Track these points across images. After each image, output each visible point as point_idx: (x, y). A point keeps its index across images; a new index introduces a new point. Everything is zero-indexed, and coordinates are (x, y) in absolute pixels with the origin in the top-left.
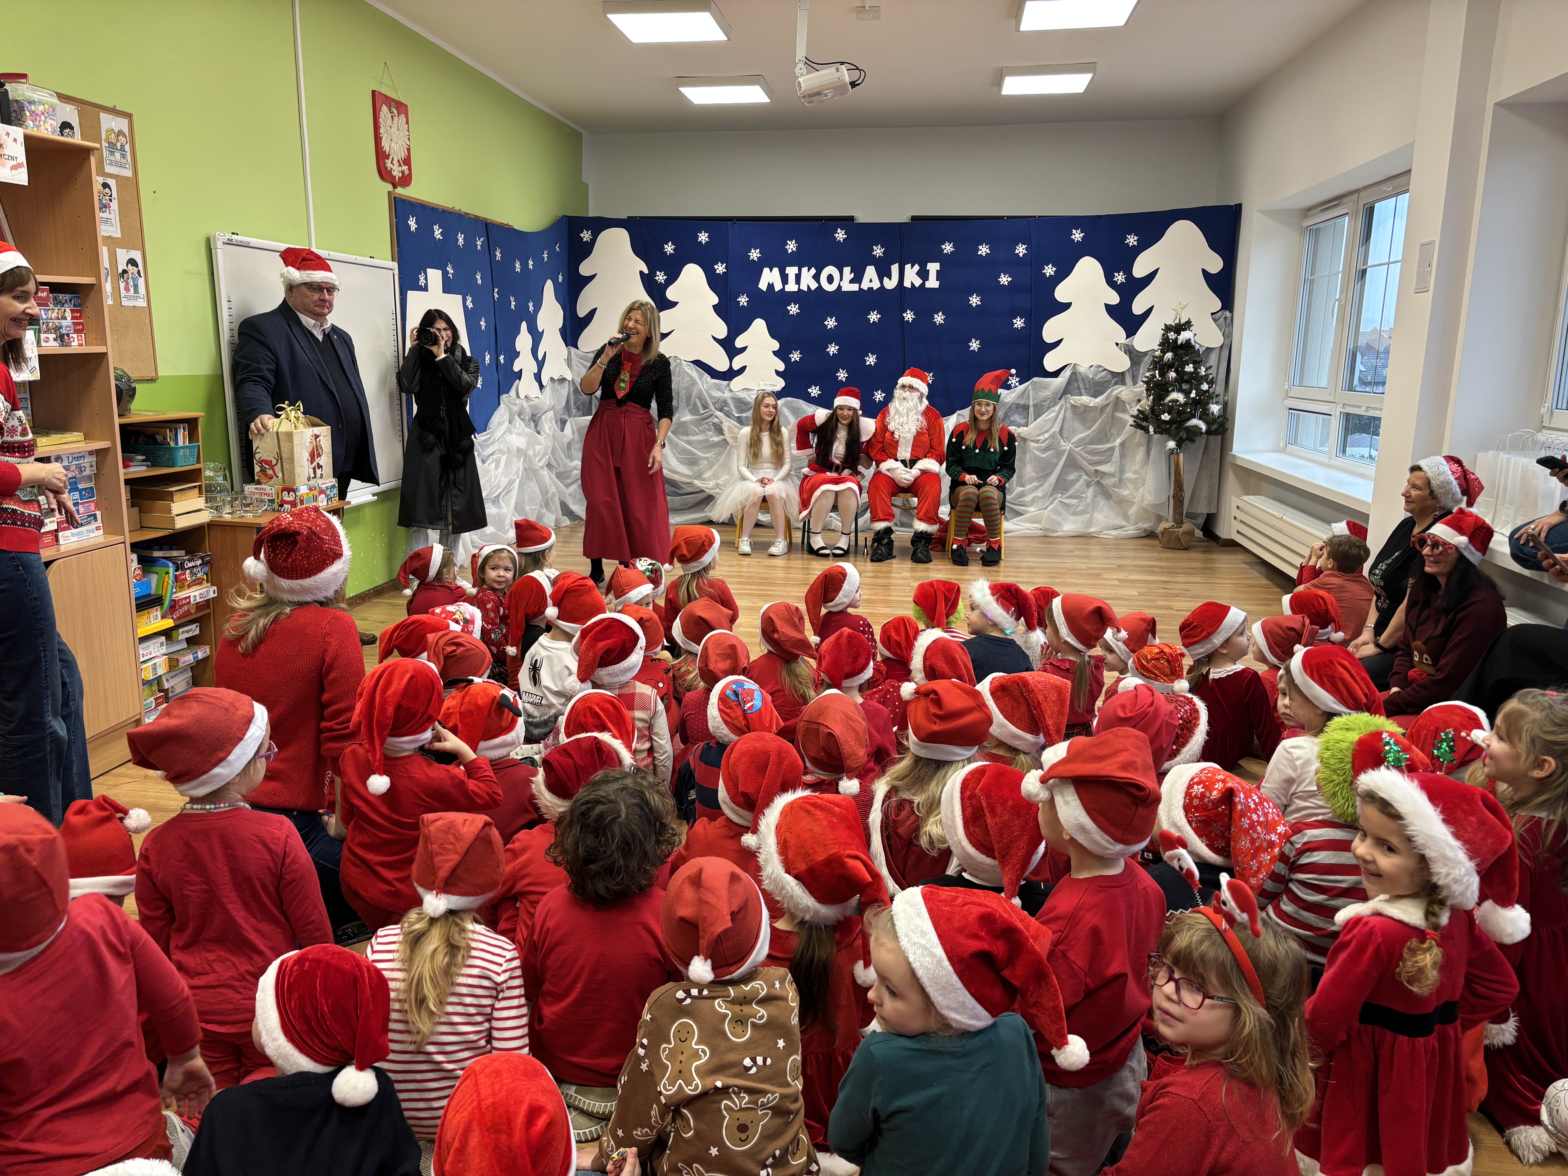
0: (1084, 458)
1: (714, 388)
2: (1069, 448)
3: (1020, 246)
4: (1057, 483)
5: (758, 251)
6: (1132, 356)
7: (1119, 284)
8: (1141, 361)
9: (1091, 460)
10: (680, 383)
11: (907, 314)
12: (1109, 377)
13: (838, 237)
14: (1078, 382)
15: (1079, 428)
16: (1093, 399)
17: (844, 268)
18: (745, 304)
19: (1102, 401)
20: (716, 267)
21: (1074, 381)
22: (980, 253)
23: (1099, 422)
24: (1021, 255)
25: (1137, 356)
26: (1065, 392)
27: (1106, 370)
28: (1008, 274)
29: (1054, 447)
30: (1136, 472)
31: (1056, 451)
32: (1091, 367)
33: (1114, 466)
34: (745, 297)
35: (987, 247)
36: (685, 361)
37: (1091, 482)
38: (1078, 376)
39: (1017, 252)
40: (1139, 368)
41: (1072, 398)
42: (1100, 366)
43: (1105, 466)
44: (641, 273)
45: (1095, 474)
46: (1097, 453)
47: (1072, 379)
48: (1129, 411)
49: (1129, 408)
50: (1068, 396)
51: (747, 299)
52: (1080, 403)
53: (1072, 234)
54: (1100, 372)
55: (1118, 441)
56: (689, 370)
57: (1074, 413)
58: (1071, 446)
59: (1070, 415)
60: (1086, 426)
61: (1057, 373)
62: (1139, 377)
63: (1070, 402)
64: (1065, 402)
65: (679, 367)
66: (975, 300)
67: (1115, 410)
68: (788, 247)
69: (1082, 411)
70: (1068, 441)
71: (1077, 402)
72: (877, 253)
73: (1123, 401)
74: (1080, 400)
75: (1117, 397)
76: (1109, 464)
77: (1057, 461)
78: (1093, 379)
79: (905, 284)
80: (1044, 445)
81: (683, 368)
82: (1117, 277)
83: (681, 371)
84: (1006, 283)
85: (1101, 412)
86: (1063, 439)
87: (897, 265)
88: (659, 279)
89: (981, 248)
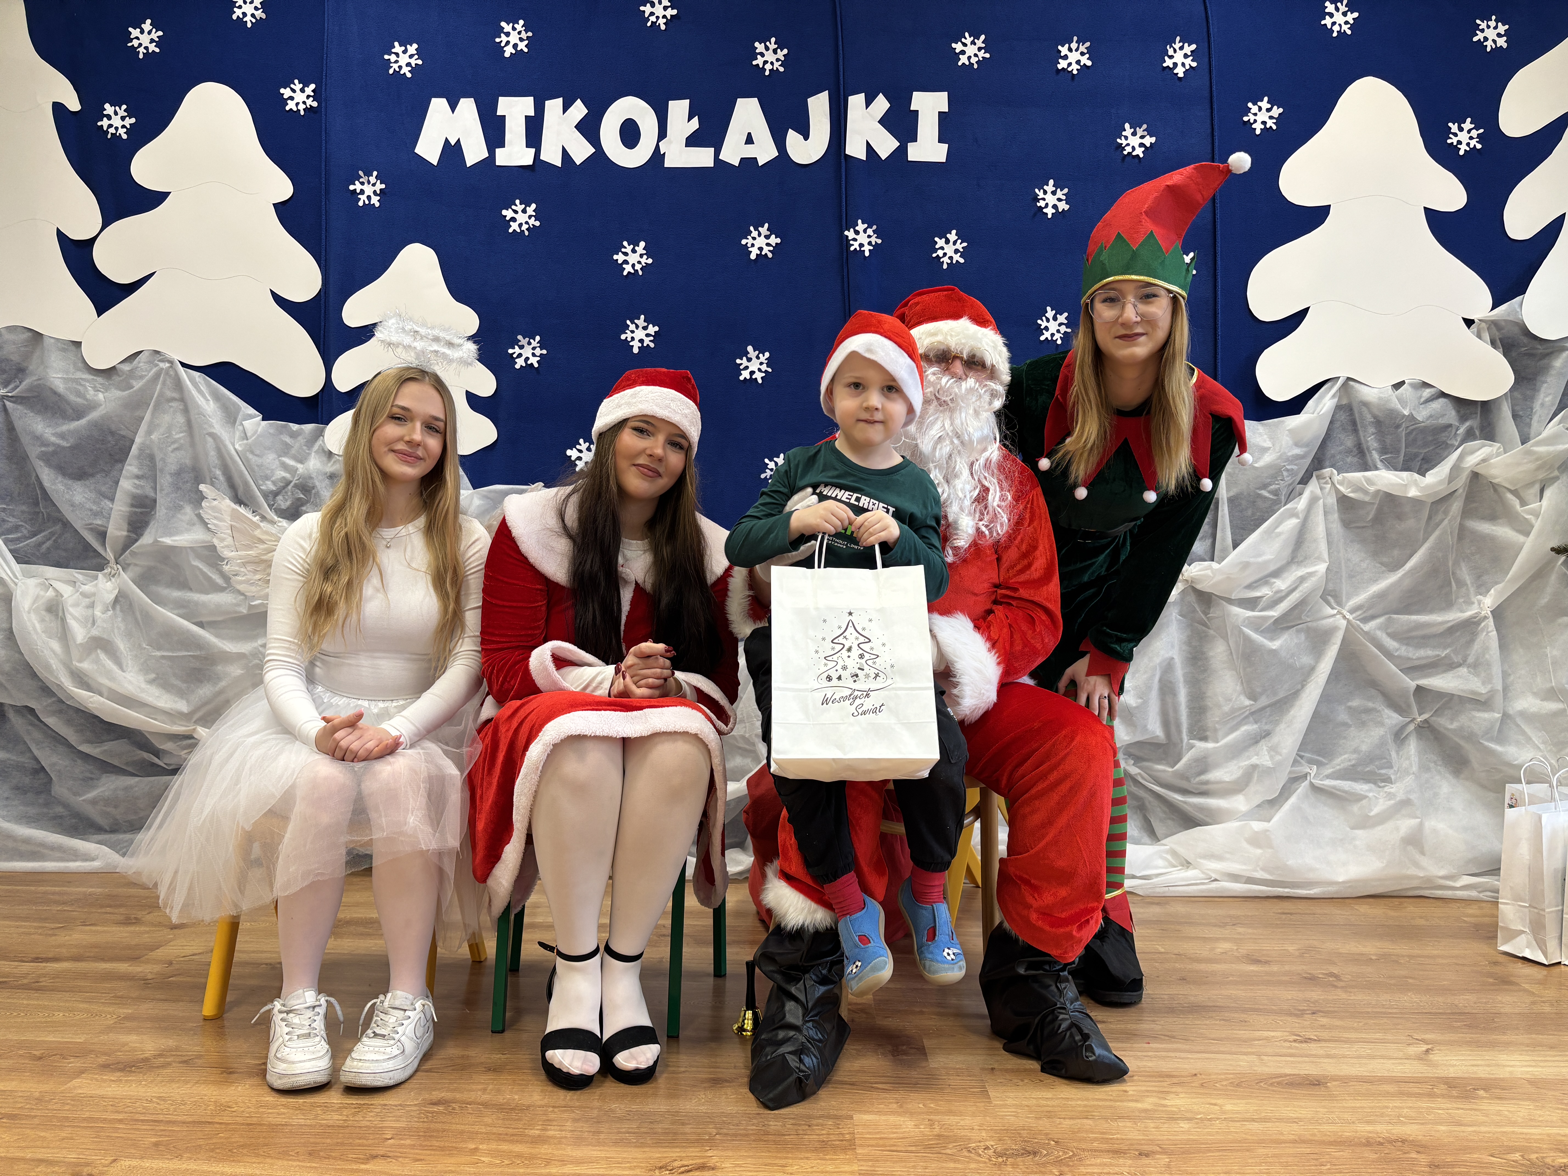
0: (1389, 654)
1: (269, 449)
2: (1345, 622)
3: (1177, 46)
4: (1310, 730)
5: (412, 49)
6: (1514, 354)
7: (1462, 153)
8: (1544, 370)
9: (1409, 659)
10: (162, 430)
11: (857, 233)
12: (1451, 416)
13: (652, 14)
14: (1355, 431)
15: (1364, 565)
16: (1416, 476)
17: (670, 102)
18: (375, 200)
19: (1440, 482)
20: (286, 92)
21: (1344, 429)
22: (1062, 64)
23: (1427, 545)
24: (1180, 71)
25: (1531, 355)
26: (1318, 463)
27: (1443, 395)
28: (1145, 126)
29: (1300, 618)
30: (1551, 694)
31: (1308, 631)
32: (1398, 386)
33: (1483, 674)
34: (373, 179)
35: (1083, 48)
36: (184, 365)
37: (1403, 727)
38: (1361, 413)
39: (1168, 63)
40: (1536, 390)
41: (1340, 477)
42: (1426, 385)
43: (1449, 675)
44: (58, 109)
45: (1418, 703)
46: (1424, 637)
47: (1337, 424)
48: (1517, 513)
49: (1518, 507)
50: (1327, 471)
51: (380, 186)
52: (1372, 489)
53: (1324, 14)
54: (1428, 401)
55: (1488, 602)
56: (194, 392)
57: (1347, 524)
58: (1348, 616)
59: (1337, 527)
60: (1385, 560)
61: (1296, 405)
62: (1535, 418)
63: (1337, 491)
64: (1321, 489)
65: (164, 383)
66: (1051, 199)
67: (1467, 513)
68: (504, 38)
69: (1370, 517)
70: (1340, 604)
71: (1359, 489)
72: (765, 62)
73: (1495, 487)
74: (1369, 481)
75: (1475, 476)
76: (1463, 671)
77: (1312, 662)
78: (1411, 417)
79: (849, 151)
80: (1275, 613)
81: (178, 384)
82: (1456, 135)
83: (169, 394)
84: (1139, 152)
85: (1430, 518)
86: (1323, 597)
87: (824, 97)
88: (110, 126)
89: (1064, 50)
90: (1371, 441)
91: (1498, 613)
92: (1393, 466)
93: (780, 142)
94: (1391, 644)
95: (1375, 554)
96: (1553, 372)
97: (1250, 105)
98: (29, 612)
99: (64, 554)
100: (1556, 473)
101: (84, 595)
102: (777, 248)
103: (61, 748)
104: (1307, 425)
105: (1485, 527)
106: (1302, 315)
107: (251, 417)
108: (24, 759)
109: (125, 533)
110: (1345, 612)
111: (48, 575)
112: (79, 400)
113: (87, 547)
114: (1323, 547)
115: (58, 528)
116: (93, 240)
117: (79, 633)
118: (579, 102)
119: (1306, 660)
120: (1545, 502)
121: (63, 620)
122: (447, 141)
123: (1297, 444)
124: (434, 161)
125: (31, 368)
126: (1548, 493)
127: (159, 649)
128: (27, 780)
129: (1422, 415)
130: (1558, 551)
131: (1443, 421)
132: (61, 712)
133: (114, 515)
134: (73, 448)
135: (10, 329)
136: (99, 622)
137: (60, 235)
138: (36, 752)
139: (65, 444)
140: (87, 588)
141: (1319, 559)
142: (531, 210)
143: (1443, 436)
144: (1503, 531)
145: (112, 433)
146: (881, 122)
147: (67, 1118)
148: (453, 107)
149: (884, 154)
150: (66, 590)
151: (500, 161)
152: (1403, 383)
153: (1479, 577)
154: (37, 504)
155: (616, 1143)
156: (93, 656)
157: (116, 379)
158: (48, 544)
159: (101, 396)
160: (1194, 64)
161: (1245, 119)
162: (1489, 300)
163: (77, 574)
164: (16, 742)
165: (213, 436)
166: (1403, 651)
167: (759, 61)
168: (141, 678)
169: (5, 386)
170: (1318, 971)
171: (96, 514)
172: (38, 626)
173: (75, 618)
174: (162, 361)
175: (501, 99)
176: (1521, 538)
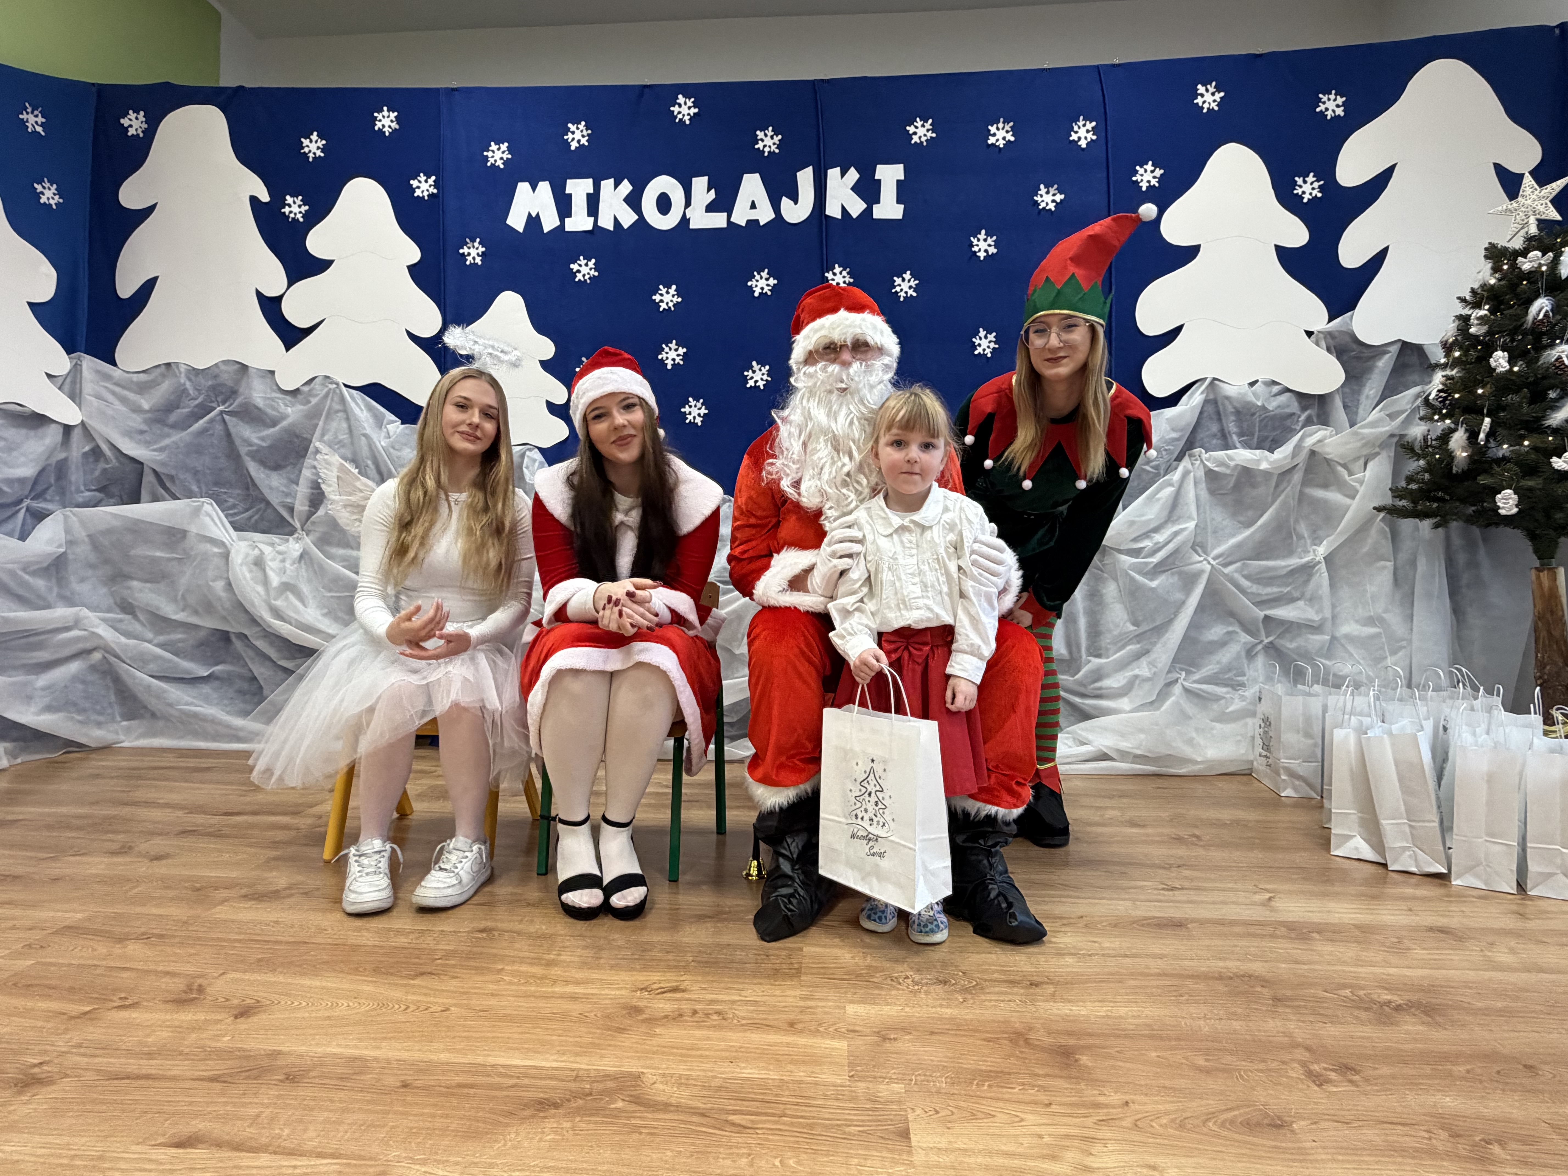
0: (1243, 591)
1: (406, 445)
2: (1209, 567)
3: (1081, 123)
4: (1181, 648)
5: (504, 146)
6: (1345, 358)
7: (1305, 201)
8: (1369, 370)
9: (1259, 595)
10: (331, 434)
11: (835, 274)
12: (1295, 407)
13: (679, 113)
14: (1220, 419)
15: (1225, 523)
16: (1266, 453)
17: (694, 180)
18: (478, 260)
19: (1285, 458)
20: (414, 183)
21: (1211, 419)
22: (991, 140)
23: (1274, 507)
24: (1083, 144)
25: (1358, 358)
26: (1190, 444)
27: (1288, 390)
28: (1056, 186)
29: (1174, 563)
30: (1370, 621)
31: (1180, 573)
32: (1252, 384)
33: (1317, 607)
34: (476, 245)
35: (1007, 128)
36: (346, 386)
37: (1255, 645)
38: (1223, 405)
39: (1074, 137)
40: (1362, 386)
41: (1207, 455)
42: (1274, 383)
43: (1290, 607)
44: (254, 200)
45: (1265, 628)
46: (1271, 578)
47: (1205, 414)
48: (1346, 481)
49: (1346, 476)
50: (1197, 451)
51: (482, 249)
52: (1232, 464)
53: (1196, 95)
54: (1275, 395)
55: (1322, 551)
56: (353, 405)
57: (1212, 492)
58: (1212, 562)
59: (1204, 494)
60: (1242, 519)
61: (1173, 400)
62: (1361, 407)
63: (1205, 466)
64: (1192, 464)
65: (332, 400)
66: (983, 245)
67: (1306, 482)
68: (570, 136)
69: (1231, 485)
70: (1205, 553)
71: (1222, 464)
72: (765, 146)
73: (1328, 461)
74: (1230, 458)
75: (1313, 453)
76: (1301, 603)
77: (1183, 597)
78: (1263, 407)
79: (829, 212)
80: (1155, 560)
81: (343, 400)
82: (1301, 187)
83: (337, 407)
84: (1052, 206)
85: (1277, 486)
86: (1193, 548)
87: (809, 170)
88: (291, 212)
89: (993, 129)
90: (1232, 427)
91: (1329, 559)
92: (1248, 446)
93: (776, 207)
94: (1245, 583)
95: (1234, 515)
96: (1377, 371)
97: (1138, 168)
98: (241, 565)
99: (267, 524)
100: (1377, 450)
101: (279, 553)
102: (774, 288)
103: (268, 663)
104: (1181, 415)
105: (1320, 493)
106: (1178, 330)
107: (393, 422)
108: (244, 671)
109: (307, 508)
110: (1210, 559)
111: (255, 539)
112: (274, 413)
113: (283, 518)
114: (1193, 508)
115: (262, 506)
116: (281, 297)
117: (275, 580)
118: (626, 182)
119: (1179, 596)
120: (1368, 473)
121: (264, 571)
122: (530, 214)
123: (1173, 430)
124: (520, 229)
125: (241, 390)
126: (1370, 465)
127: (330, 591)
128: (245, 686)
129: (1272, 405)
130: (1379, 509)
131: (1288, 410)
132: (265, 636)
133: (299, 496)
134: (270, 447)
135: (224, 362)
136: (288, 572)
137: (258, 294)
138: (251, 666)
139: (264, 444)
140: (281, 548)
141: (1190, 518)
142: (591, 263)
143: (1288, 423)
144: (1333, 496)
145: (297, 436)
146: (853, 189)
147: (199, 939)
148: (534, 188)
149: (855, 215)
150: (267, 550)
151: (568, 228)
152: (1257, 381)
153: (1314, 531)
154: (248, 489)
155: (612, 967)
156: (283, 597)
157: (300, 397)
158: (256, 517)
159: (289, 410)
160: (1094, 137)
161: (1134, 179)
162: (1326, 317)
163: (274, 538)
164: (238, 658)
165: (366, 436)
166: (1254, 588)
167: (760, 145)
168: (318, 612)
169: (224, 403)
170: (1184, 833)
171: (287, 495)
172: (248, 575)
173: (271, 569)
174: (331, 383)
175: (569, 182)
176: (1348, 501)
